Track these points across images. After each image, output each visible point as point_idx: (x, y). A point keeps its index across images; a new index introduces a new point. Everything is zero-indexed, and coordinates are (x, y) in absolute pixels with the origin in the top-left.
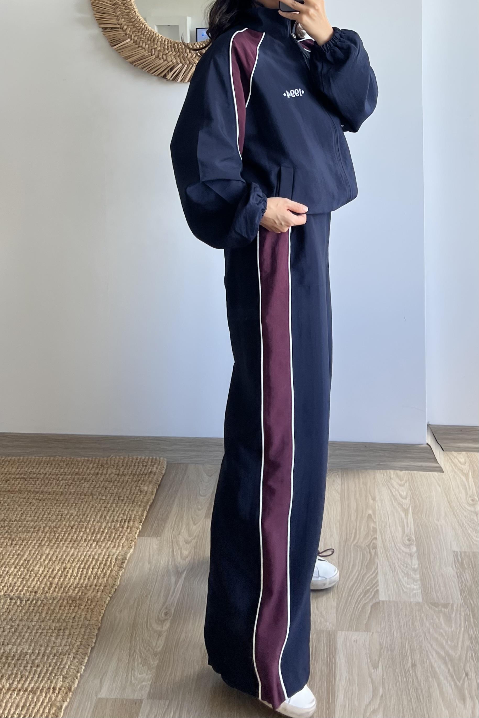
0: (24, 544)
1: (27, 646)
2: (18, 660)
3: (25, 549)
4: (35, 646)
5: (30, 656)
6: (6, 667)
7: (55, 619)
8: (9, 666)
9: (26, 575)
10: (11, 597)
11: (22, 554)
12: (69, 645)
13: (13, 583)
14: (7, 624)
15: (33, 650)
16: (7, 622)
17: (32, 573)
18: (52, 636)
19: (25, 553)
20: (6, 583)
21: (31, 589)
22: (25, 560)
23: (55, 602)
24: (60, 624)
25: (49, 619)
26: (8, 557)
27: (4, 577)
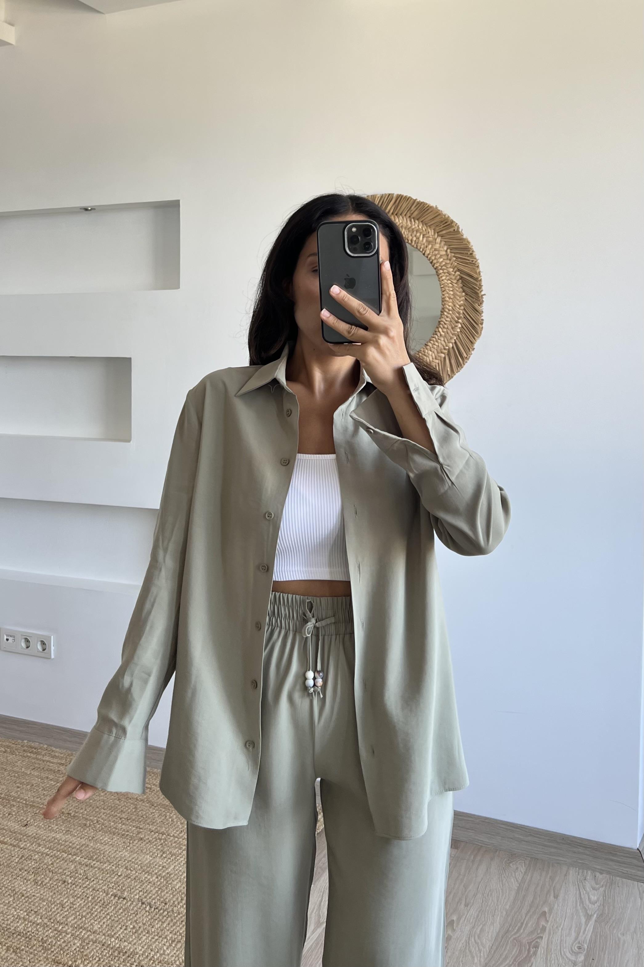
0: (172, 858)
1: (140, 948)
2: (128, 957)
3: (171, 863)
4: (147, 948)
5: (139, 956)
6: (115, 961)
7: (173, 931)
8: (118, 960)
9: (163, 886)
10: (143, 902)
11: (167, 867)
12: (175, 957)
13: (150, 890)
14: (131, 924)
15: (143, 952)
16: (131, 922)
17: (170, 885)
18: (164, 945)
19: (170, 866)
20: (143, 889)
21: (162, 899)
22: (168, 873)
23: (179, 916)
24: (176, 937)
25: (168, 930)
26: (154, 867)
27: (143, 884)
